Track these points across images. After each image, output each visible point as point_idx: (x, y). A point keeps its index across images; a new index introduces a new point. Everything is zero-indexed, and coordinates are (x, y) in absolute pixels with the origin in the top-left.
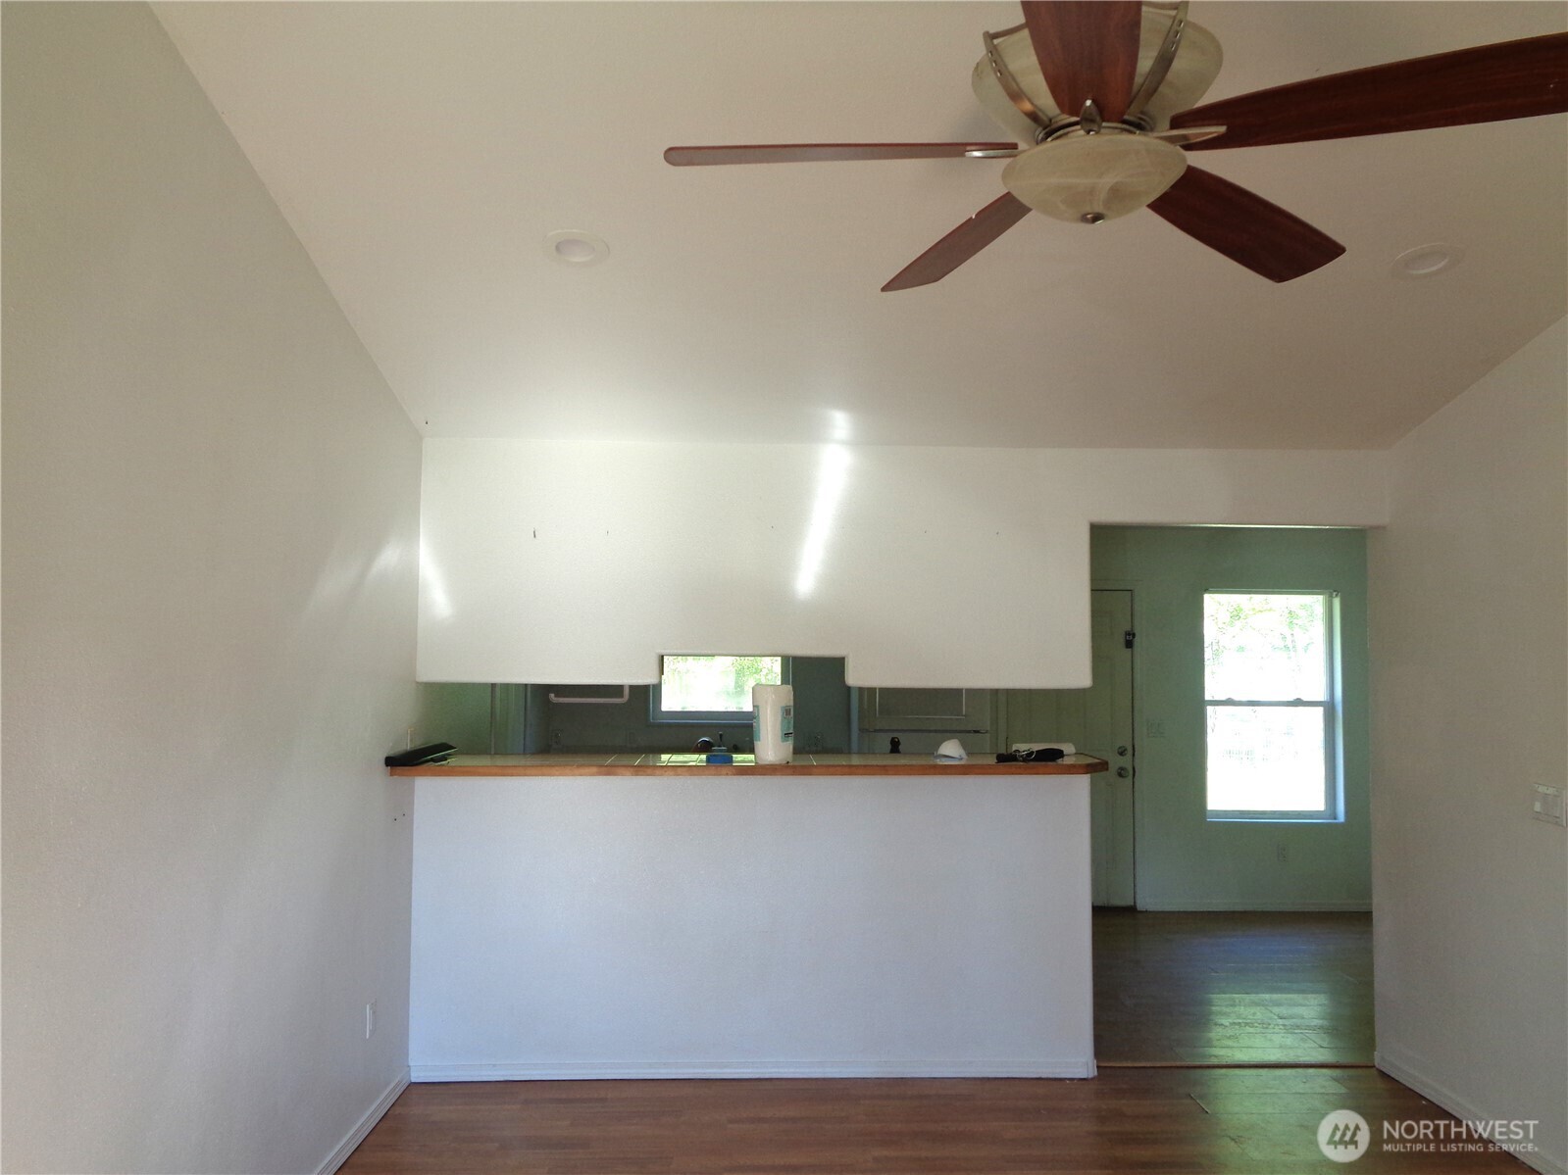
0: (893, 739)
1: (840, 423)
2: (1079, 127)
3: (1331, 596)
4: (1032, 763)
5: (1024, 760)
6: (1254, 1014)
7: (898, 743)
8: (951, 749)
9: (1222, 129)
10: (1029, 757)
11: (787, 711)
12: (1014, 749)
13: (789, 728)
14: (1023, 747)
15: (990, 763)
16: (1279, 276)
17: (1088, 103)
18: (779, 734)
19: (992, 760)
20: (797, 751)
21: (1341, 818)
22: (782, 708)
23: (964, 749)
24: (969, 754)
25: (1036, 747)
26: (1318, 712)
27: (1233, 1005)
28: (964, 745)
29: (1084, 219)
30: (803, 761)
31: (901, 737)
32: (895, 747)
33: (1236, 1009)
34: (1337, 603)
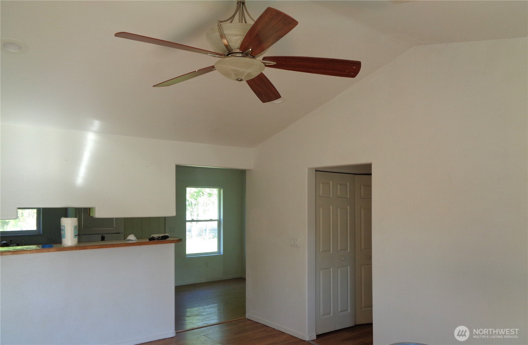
0: (102, 236)
1: (96, 124)
2: (241, 54)
3: (220, 189)
4: (160, 240)
5: (157, 240)
6: (211, 311)
7: (104, 237)
8: (132, 237)
9: (275, 63)
10: (159, 239)
11: (76, 227)
12: (152, 236)
13: (76, 233)
14: (155, 236)
15: (146, 241)
16: (264, 101)
17: (250, 50)
18: (73, 236)
19: (148, 240)
20: (79, 241)
21: (222, 253)
22: (74, 226)
23: (136, 237)
24: (138, 238)
25: (161, 235)
26: (216, 222)
27: (205, 309)
28: (135, 236)
29: (238, 80)
30: (82, 245)
31: (105, 235)
32: (103, 239)
33: (206, 310)
34: (222, 191)
